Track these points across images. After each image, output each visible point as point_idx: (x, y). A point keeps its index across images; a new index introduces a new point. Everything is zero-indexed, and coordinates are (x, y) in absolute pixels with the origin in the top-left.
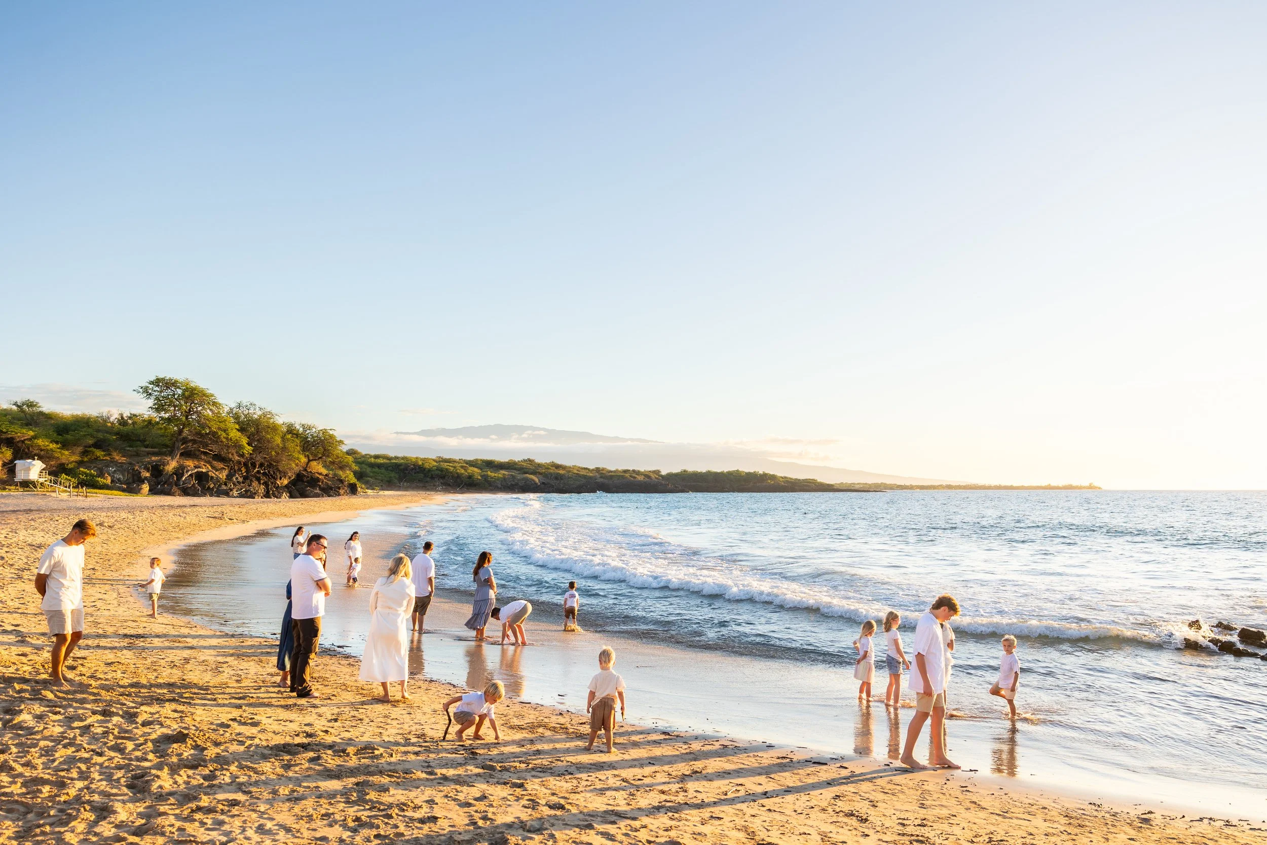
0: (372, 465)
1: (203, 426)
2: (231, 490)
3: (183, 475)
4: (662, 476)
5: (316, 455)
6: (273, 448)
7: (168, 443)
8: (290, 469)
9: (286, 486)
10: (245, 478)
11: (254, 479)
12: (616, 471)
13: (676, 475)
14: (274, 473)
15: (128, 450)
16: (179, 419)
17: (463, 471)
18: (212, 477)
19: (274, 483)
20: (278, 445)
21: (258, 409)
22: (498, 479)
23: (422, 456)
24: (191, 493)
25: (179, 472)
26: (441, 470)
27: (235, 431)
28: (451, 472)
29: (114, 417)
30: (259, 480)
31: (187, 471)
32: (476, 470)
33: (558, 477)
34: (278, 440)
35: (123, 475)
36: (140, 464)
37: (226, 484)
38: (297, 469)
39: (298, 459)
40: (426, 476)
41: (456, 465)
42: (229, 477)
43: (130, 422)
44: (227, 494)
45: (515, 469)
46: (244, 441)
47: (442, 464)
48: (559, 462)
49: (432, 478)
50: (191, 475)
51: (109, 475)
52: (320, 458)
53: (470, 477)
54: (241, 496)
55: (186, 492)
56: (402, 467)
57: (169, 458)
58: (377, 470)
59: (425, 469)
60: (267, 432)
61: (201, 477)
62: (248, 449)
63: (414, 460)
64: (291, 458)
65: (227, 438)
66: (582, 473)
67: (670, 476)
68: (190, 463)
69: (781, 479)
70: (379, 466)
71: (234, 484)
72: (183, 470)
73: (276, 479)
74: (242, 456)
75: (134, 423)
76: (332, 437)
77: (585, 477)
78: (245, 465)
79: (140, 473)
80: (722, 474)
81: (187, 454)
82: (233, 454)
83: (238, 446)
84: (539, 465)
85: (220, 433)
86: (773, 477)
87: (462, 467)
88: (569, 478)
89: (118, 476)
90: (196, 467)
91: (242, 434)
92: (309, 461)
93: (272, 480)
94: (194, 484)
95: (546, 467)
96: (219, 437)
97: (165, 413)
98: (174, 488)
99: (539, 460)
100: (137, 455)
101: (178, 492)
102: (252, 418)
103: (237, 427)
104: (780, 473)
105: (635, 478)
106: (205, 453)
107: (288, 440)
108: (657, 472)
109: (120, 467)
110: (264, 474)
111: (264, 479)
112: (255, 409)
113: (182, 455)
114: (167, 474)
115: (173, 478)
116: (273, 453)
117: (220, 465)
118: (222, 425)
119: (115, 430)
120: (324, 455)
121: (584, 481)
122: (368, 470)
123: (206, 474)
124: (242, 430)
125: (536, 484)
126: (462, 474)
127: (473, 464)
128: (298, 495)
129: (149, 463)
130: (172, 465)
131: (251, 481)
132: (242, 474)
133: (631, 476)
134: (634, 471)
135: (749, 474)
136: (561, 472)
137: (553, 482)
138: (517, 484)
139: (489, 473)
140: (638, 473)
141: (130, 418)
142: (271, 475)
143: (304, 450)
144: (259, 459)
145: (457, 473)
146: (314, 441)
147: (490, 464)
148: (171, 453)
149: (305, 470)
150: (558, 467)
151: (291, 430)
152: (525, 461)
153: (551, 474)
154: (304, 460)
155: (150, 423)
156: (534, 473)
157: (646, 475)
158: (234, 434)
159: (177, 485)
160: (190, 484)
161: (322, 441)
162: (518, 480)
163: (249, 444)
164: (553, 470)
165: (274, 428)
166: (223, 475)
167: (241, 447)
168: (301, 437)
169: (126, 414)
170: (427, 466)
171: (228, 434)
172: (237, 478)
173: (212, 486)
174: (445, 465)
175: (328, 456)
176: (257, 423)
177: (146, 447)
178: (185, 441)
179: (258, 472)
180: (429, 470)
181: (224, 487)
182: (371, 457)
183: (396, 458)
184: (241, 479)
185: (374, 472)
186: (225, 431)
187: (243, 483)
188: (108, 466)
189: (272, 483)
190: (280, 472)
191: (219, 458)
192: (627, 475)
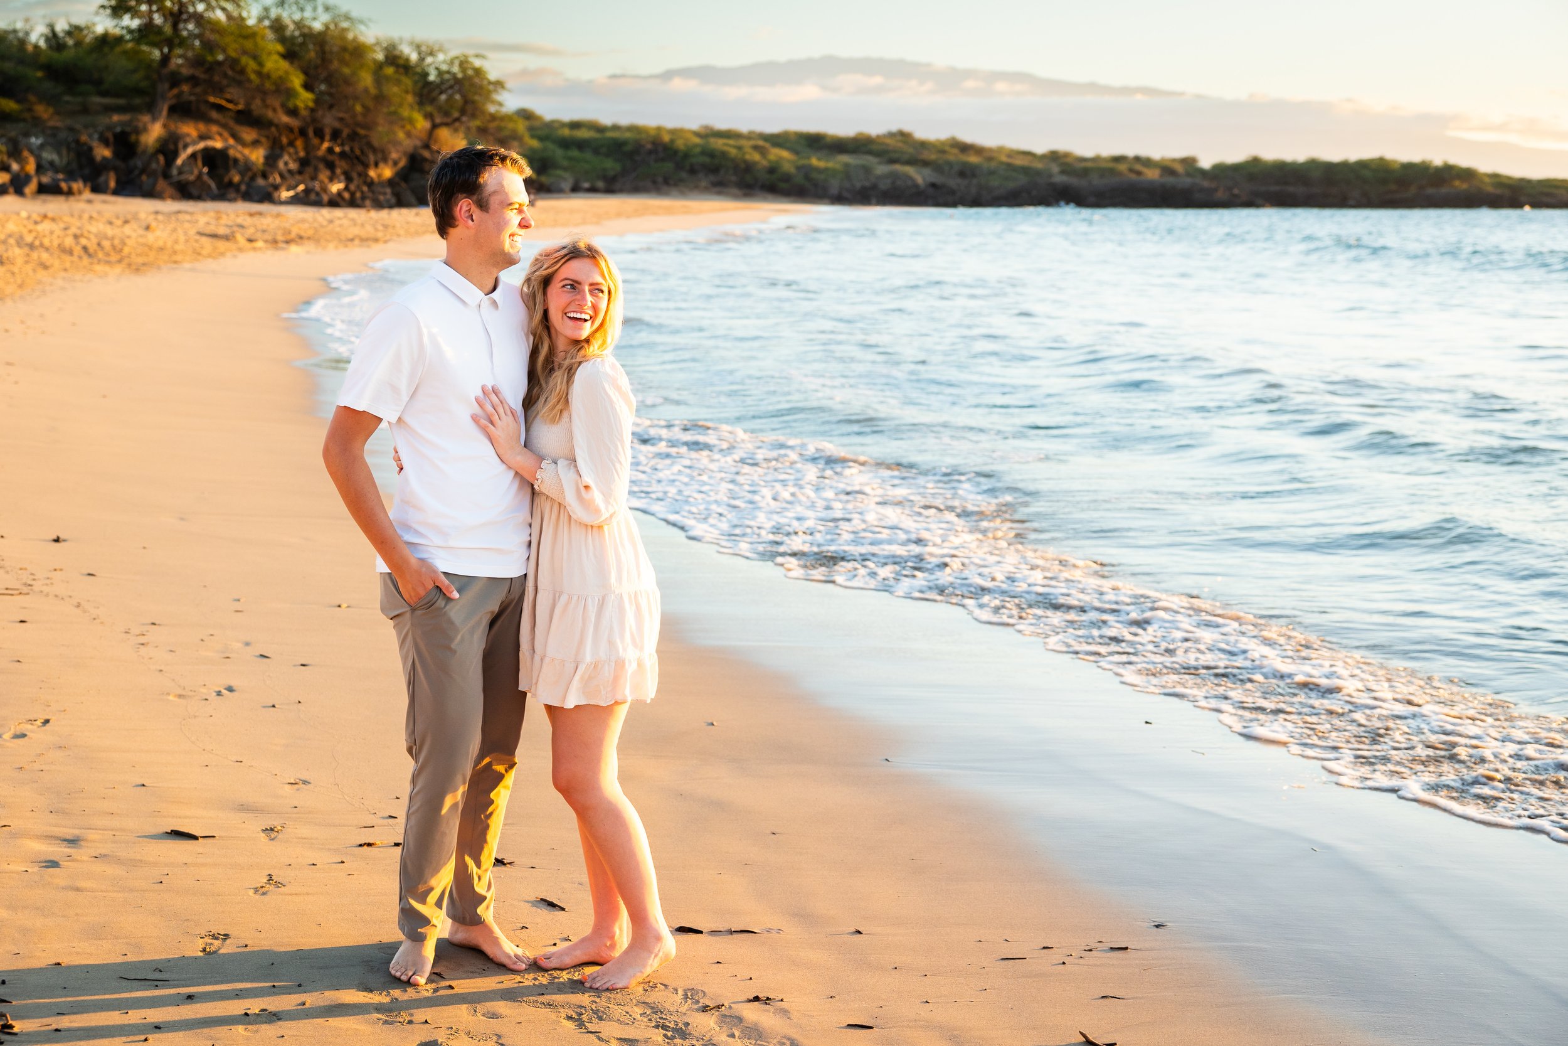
0: (566, 144)
1: (209, 46)
2: (276, 188)
3: (175, 154)
4: (1203, 173)
5: (447, 114)
6: (356, 98)
7: (144, 84)
8: (396, 143)
9: (391, 182)
10: (304, 163)
11: (321, 166)
12: (1096, 159)
13: (1236, 168)
14: (362, 152)
15: (68, 102)
16: (159, 30)
17: (756, 157)
18: (236, 161)
19: (364, 175)
20: (366, 90)
21: (320, 9)
22: (833, 173)
23: (670, 123)
24: (195, 192)
25: (169, 148)
26: (711, 154)
27: (276, 57)
28: (733, 160)
29: (37, 36)
30: (331, 166)
31: (185, 146)
32: (785, 154)
33: (966, 172)
34: (366, 80)
35: (59, 153)
36: (91, 130)
37: (265, 176)
38: (408, 144)
39: (411, 121)
40: (679, 167)
41: (743, 142)
42: (271, 160)
43: (70, 42)
44: (267, 197)
45: (870, 153)
46: (296, 81)
47: (712, 140)
48: (967, 137)
49: (693, 171)
50: (193, 156)
51: (31, 152)
52: (457, 120)
53: (772, 170)
54: (296, 201)
55: (186, 192)
56: (628, 148)
57: (146, 118)
58: (575, 153)
59: (676, 152)
60: (343, 62)
61: (214, 160)
62: (305, 98)
63: (653, 133)
64: (395, 118)
65: (259, 74)
66: (1019, 162)
67: (1222, 172)
68: (189, 129)
69: (1487, 180)
70: (581, 145)
71: (282, 176)
72: (176, 144)
73: (366, 166)
74: (293, 112)
75: (78, 44)
76: (478, 72)
77: (1025, 170)
78: (303, 132)
79: (91, 149)
80: (1344, 166)
81: (182, 110)
82: (274, 110)
83: (282, 90)
84: (924, 145)
85: (244, 60)
86: (1468, 174)
87: (756, 148)
88: (992, 173)
89: (49, 155)
90: (202, 137)
91: (292, 63)
92: (435, 126)
93: (360, 168)
94: (200, 174)
95: (940, 148)
96: (242, 71)
97: (132, 18)
98: (161, 184)
99: (922, 133)
100: (85, 110)
101: (170, 190)
102: (310, 28)
103: (280, 48)
104: (1485, 165)
105: (1139, 173)
106: (219, 108)
107: (387, 78)
108: (1189, 162)
109: (54, 139)
110: (343, 155)
111: (341, 166)
112: (315, 9)
113: (173, 110)
114: (144, 152)
115: (158, 162)
116: (358, 108)
117: (249, 134)
118: (249, 45)
119: (43, 59)
120: (463, 112)
121: (1022, 180)
122: (559, 153)
123: (222, 154)
124: (290, 55)
125: (916, 186)
126: (755, 163)
127: (778, 140)
128: (413, 200)
129: (109, 128)
130: (154, 132)
131: (316, 169)
132: (297, 153)
133: (1131, 170)
134: (1137, 159)
135: (1409, 167)
136: (973, 159)
137: (954, 182)
138: (874, 187)
139: (815, 162)
140: (1147, 162)
141: (69, 33)
142: (357, 158)
143: (421, 103)
144: (329, 121)
145: (745, 162)
146: (443, 82)
147: (815, 142)
148: (150, 108)
149: (427, 146)
150: (965, 148)
151: (394, 59)
152: (891, 135)
153: (950, 164)
154: (422, 124)
155: (104, 41)
156: (912, 162)
157: (1166, 168)
158: (275, 64)
159: (166, 175)
160: (192, 173)
161: (457, 81)
162: (879, 177)
163: (307, 87)
164: (954, 156)
165: (357, 51)
166: (257, 156)
167: (290, 93)
168: (416, 73)
169: (61, 27)
170: (680, 144)
171: (261, 64)
172: (286, 164)
173: (237, 179)
174: (719, 144)
175: (473, 116)
176: (320, 40)
177: (104, 94)
178: (175, 80)
179: (330, 150)
180: (686, 155)
181: (260, 182)
182: (563, 125)
183: (615, 128)
184: (293, 166)
185: (570, 159)
186: (255, 58)
187: (300, 172)
188: (27, 135)
189: (360, 175)
190: (375, 150)
191: (246, 118)
192: (1122, 167)
